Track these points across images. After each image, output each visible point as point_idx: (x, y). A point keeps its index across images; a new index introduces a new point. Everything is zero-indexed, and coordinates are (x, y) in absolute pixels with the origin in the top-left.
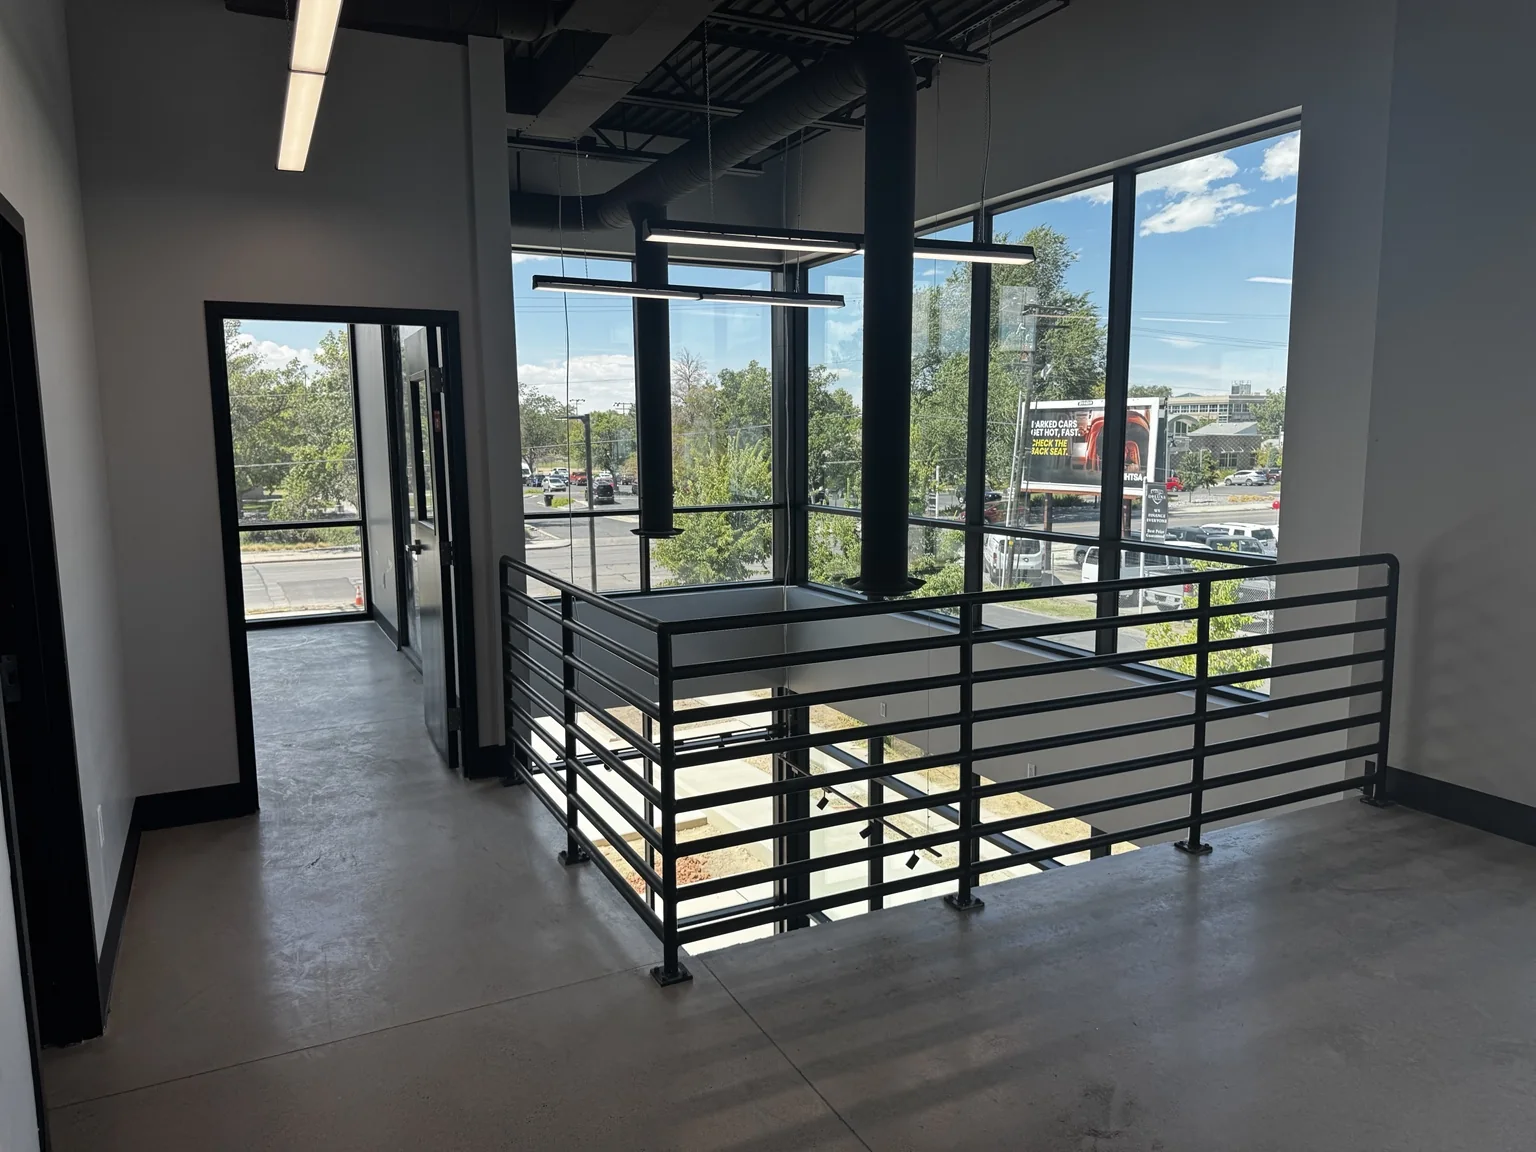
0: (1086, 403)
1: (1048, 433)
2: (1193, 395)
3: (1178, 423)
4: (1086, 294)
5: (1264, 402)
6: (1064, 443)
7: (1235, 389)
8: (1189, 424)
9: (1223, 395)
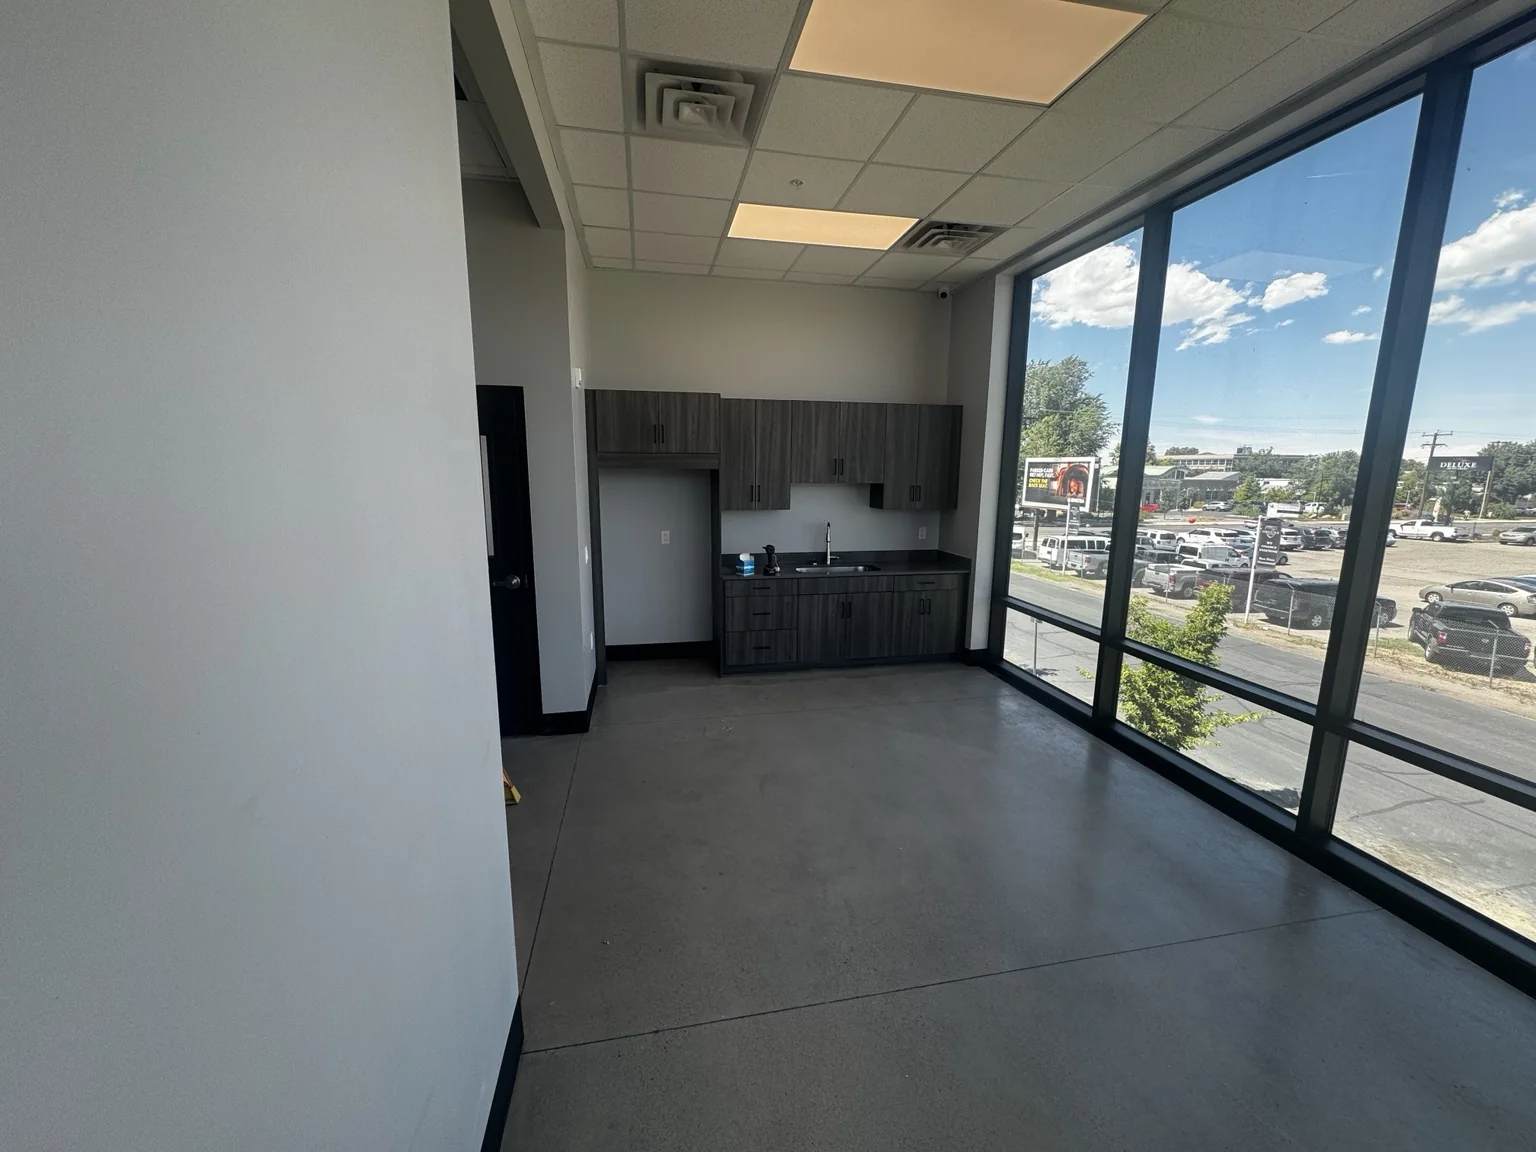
0: (1058, 460)
1: (1038, 475)
2: (1210, 454)
3: (1178, 472)
4: (1100, 395)
5: (1246, 459)
6: (1046, 481)
7: (1240, 450)
8: (1186, 472)
9: (1230, 453)
